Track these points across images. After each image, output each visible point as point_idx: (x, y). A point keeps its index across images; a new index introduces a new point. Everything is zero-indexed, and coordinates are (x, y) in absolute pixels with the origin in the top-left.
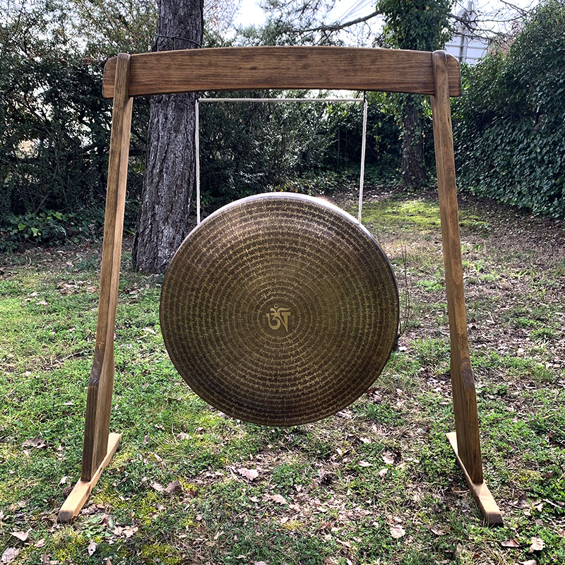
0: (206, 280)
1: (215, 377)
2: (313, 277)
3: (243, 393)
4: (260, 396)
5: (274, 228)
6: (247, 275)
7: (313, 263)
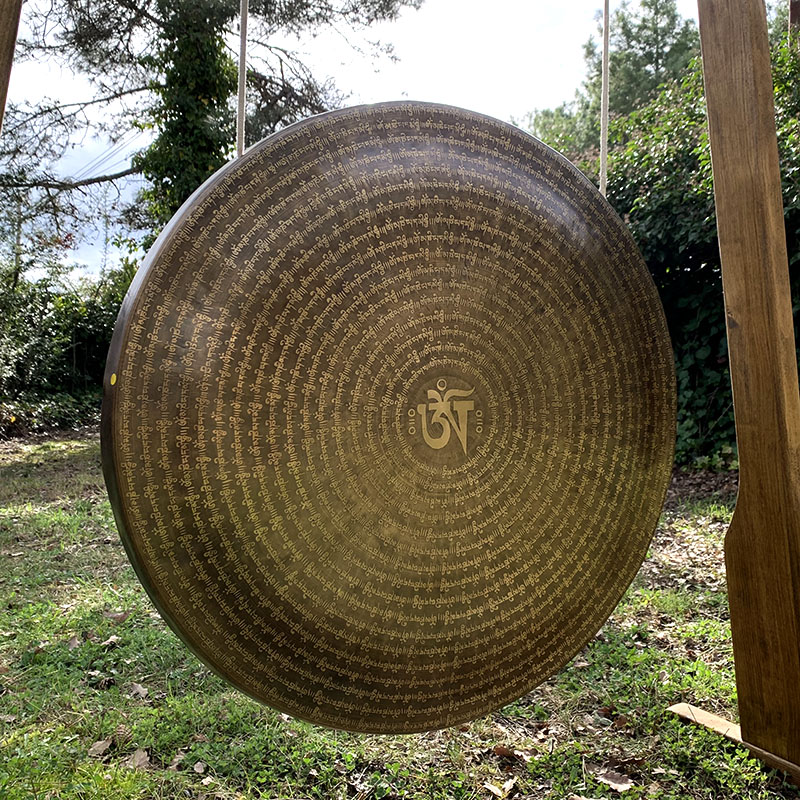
0: (268, 306)
1: (276, 601)
2: (523, 312)
3: (352, 640)
4: (397, 643)
5: (441, 177)
6: (374, 299)
7: (524, 277)
